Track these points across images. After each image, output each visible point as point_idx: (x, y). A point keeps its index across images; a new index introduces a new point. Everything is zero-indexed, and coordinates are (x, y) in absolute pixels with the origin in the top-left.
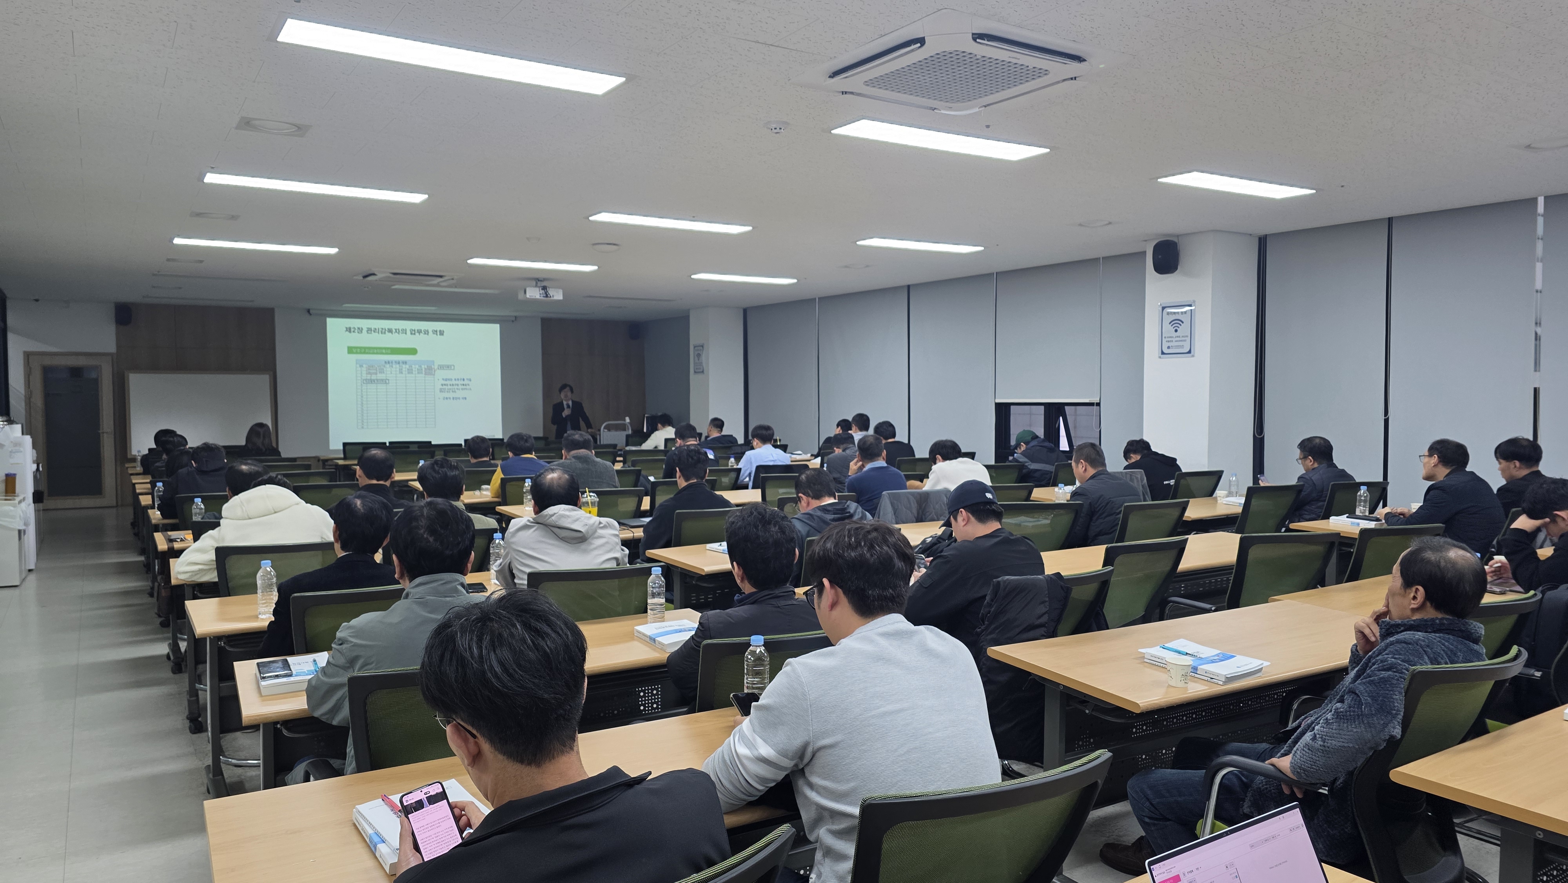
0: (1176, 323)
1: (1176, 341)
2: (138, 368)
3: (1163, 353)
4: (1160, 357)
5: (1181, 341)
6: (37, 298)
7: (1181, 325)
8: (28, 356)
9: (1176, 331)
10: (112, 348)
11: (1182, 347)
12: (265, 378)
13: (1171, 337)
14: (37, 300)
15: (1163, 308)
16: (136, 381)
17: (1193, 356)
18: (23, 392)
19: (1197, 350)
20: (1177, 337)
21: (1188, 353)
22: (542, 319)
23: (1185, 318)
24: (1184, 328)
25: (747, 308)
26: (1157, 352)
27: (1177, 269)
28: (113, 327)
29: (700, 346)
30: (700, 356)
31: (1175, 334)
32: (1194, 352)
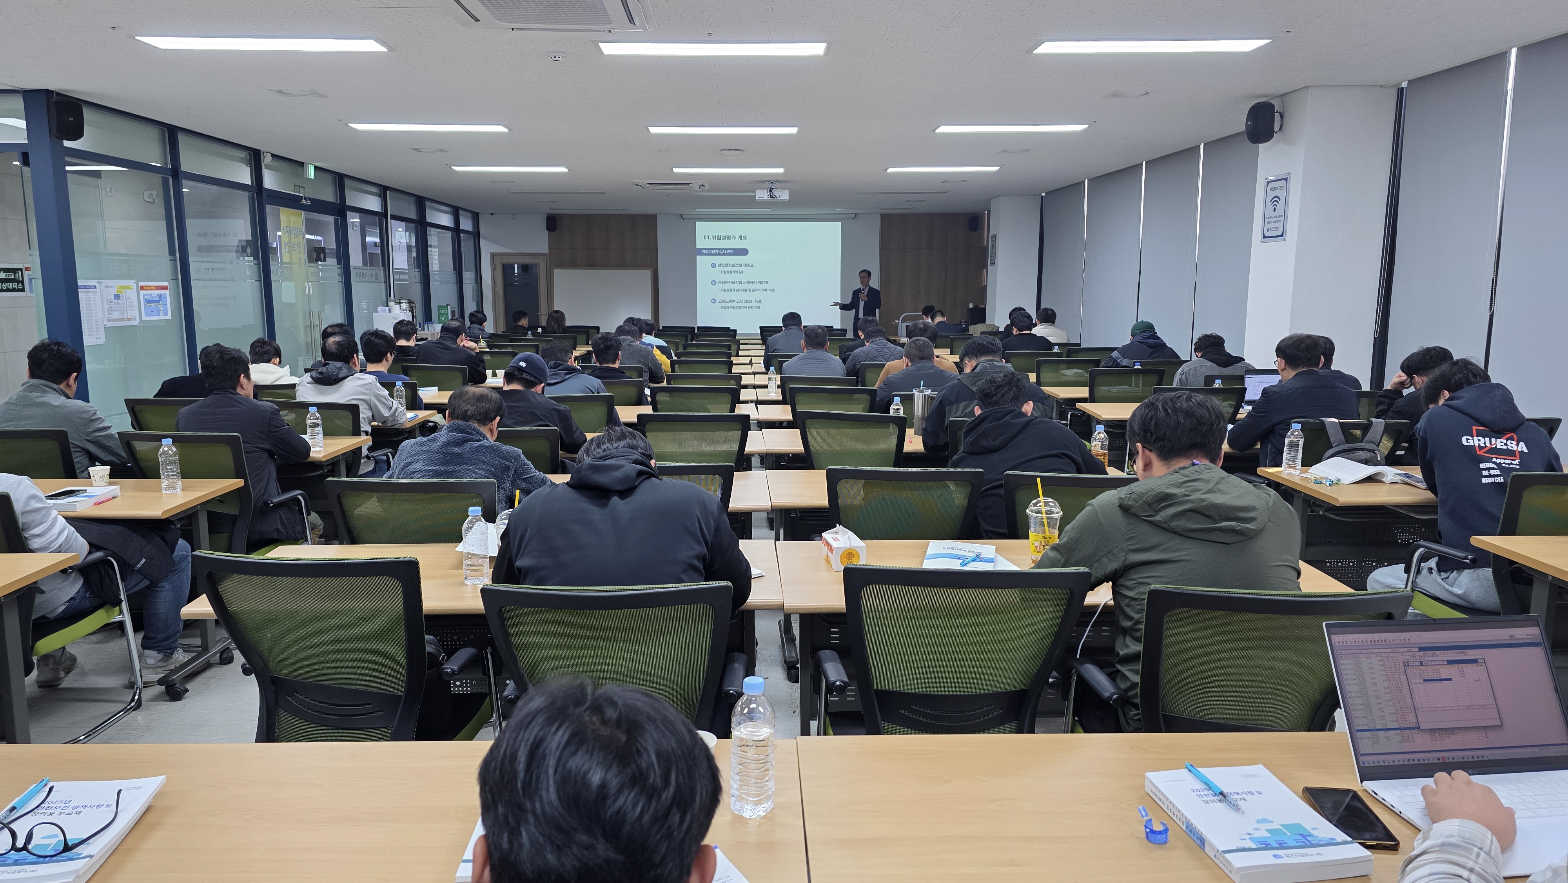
0: (1276, 199)
1: (1274, 222)
2: (561, 266)
3: (1264, 237)
4: (1262, 241)
5: (1277, 221)
6: (491, 212)
7: (1278, 203)
8: (493, 256)
9: (1275, 210)
10: (546, 250)
11: (1276, 228)
12: (647, 274)
13: (1271, 217)
14: (492, 214)
15: (1268, 183)
16: (559, 275)
17: (1284, 240)
18: (491, 283)
19: (1288, 233)
20: (1275, 217)
21: (1282, 235)
22: (882, 215)
23: (1281, 194)
24: (1280, 206)
25: (1043, 194)
26: (1260, 236)
27: (1272, 136)
28: (546, 233)
29: (995, 236)
30: (994, 246)
31: (1273, 214)
32: (1286, 236)
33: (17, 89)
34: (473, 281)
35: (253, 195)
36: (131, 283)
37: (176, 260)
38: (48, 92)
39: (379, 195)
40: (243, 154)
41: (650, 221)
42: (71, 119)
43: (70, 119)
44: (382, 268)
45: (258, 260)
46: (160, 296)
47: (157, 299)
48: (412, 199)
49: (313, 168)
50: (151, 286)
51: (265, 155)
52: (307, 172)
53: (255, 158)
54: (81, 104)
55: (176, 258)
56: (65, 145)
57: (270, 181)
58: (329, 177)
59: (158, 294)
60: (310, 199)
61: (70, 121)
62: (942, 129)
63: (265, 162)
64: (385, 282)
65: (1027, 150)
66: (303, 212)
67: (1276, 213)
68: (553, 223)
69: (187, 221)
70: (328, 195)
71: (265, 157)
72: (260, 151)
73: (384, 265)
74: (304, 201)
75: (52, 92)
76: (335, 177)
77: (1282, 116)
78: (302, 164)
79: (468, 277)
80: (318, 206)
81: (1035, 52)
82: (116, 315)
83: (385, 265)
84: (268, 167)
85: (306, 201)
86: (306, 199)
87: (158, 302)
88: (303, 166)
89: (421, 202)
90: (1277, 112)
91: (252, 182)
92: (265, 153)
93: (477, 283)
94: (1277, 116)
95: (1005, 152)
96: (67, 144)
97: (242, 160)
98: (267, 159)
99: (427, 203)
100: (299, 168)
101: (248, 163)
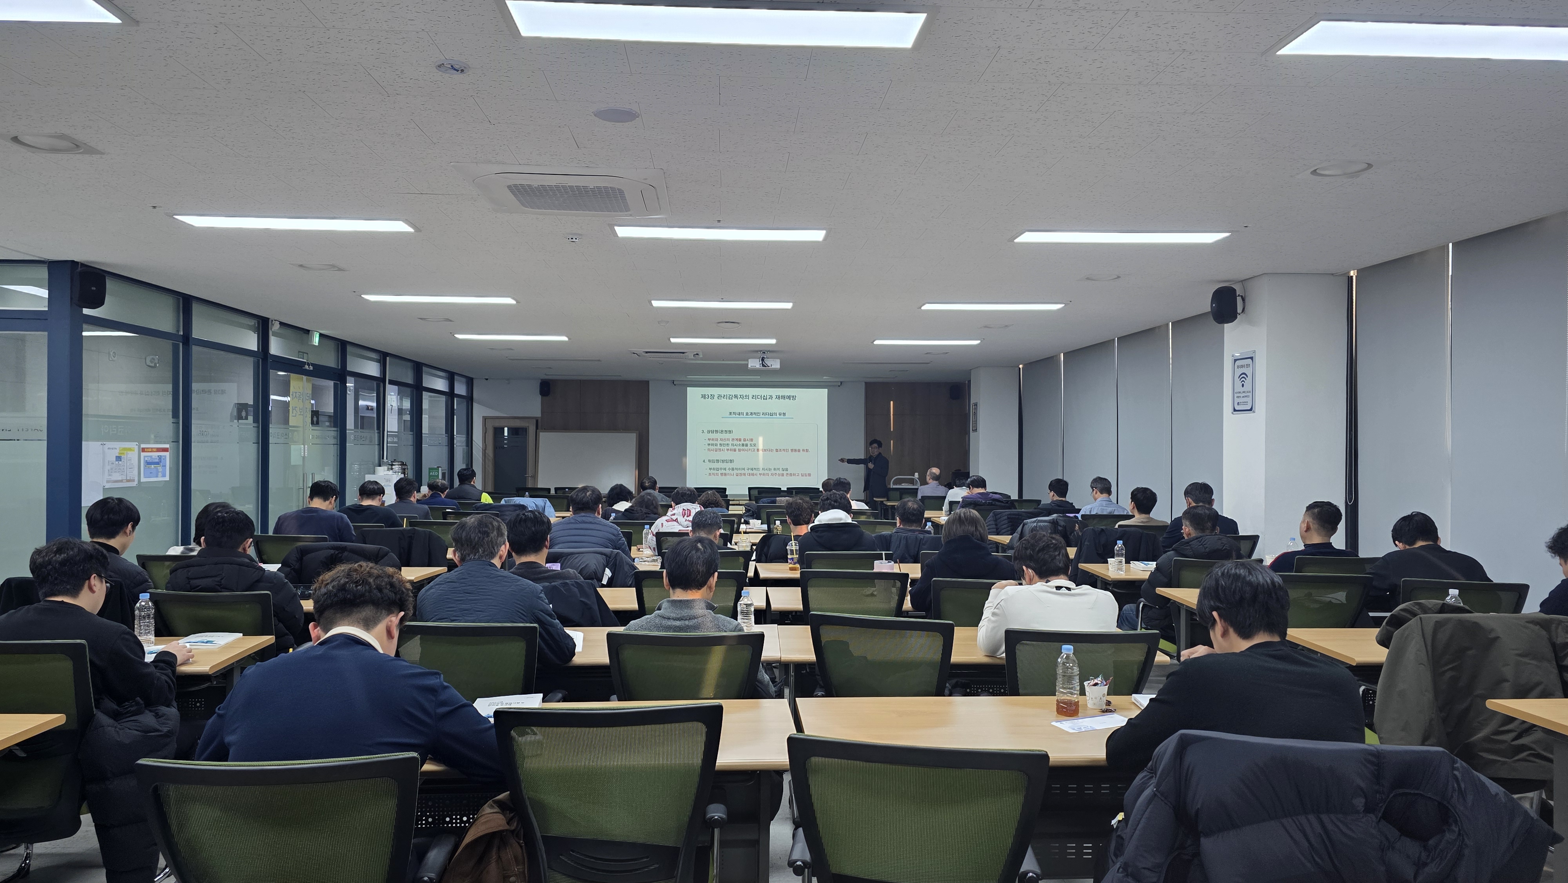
0: (1243, 376)
1: (1243, 397)
2: (548, 429)
3: (1235, 410)
4: (1232, 413)
5: (1246, 396)
6: (487, 378)
7: (1246, 380)
8: (485, 419)
9: (1243, 385)
10: (538, 414)
11: (1245, 403)
12: (637, 436)
13: (1240, 392)
14: (487, 379)
15: (1235, 360)
16: (545, 438)
17: (1254, 412)
19: (1257, 408)
20: (1244, 392)
21: (1251, 410)
22: (866, 383)
23: (1248, 371)
24: (1248, 381)
25: (1021, 366)
26: (1231, 410)
27: (1236, 318)
28: (538, 398)
29: (976, 405)
30: (975, 414)
31: (1242, 389)
32: (1255, 408)
33: (43, 259)
34: (464, 444)
35: (259, 360)
36: (134, 445)
37: (179, 423)
38: (74, 263)
39: (378, 361)
40: (252, 322)
41: (642, 387)
42: (94, 288)
43: (92, 288)
44: (376, 431)
45: (258, 422)
46: (160, 457)
47: (157, 461)
48: (409, 364)
49: (318, 335)
50: (152, 448)
51: (273, 322)
52: (311, 339)
53: (263, 326)
54: (105, 274)
55: (179, 421)
56: (84, 313)
57: (275, 348)
58: (331, 344)
59: (158, 456)
60: (313, 365)
61: (93, 290)
62: (927, 307)
63: (273, 330)
64: (379, 445)
65: (1006, 326)
66: (305, 377)
67: (1246, 388)
68: (546, 388)
69: (193, 384)
70: (330, 360)
71: (273, 325)
72: (268, 319)
73: (378, 428)
74: (307, 367)
75: (77, 263)
76: (339, 344)
77: (1243, 300)
78: (307, 332)
79: (459, 440)
80: (319, 372)
81: (1015, 241)
82: (117, 476)
83: (380, 428)
84: (275, 334)
85: (309, 366)
86: (308, 365)
87: (158, 463)
88: (309, 334)
89: (418, 368)
90: (1239, 296)
91: (258, 348)
92: (274, 322)
93: (467, 446)
94: (1239, 299)
95: (986, 327)
96: (86, 311)
97: (250, 328)
98: (276, 327)
99: (424, 369)
100: (305, 335)
101: (256, 330)
